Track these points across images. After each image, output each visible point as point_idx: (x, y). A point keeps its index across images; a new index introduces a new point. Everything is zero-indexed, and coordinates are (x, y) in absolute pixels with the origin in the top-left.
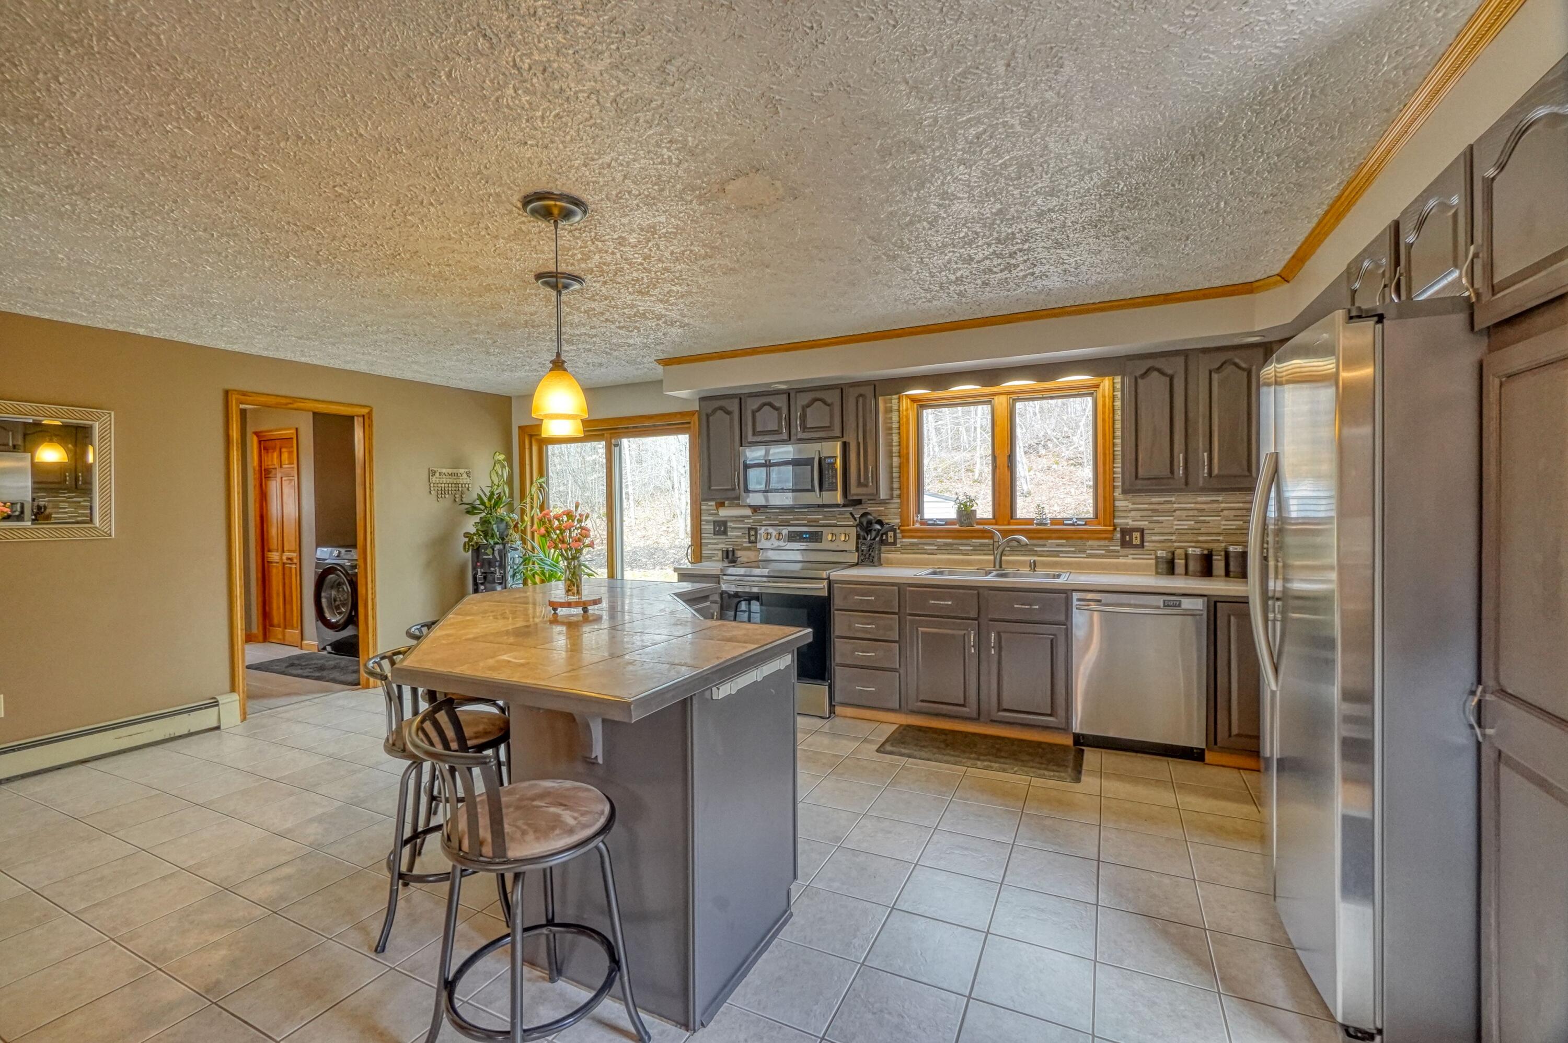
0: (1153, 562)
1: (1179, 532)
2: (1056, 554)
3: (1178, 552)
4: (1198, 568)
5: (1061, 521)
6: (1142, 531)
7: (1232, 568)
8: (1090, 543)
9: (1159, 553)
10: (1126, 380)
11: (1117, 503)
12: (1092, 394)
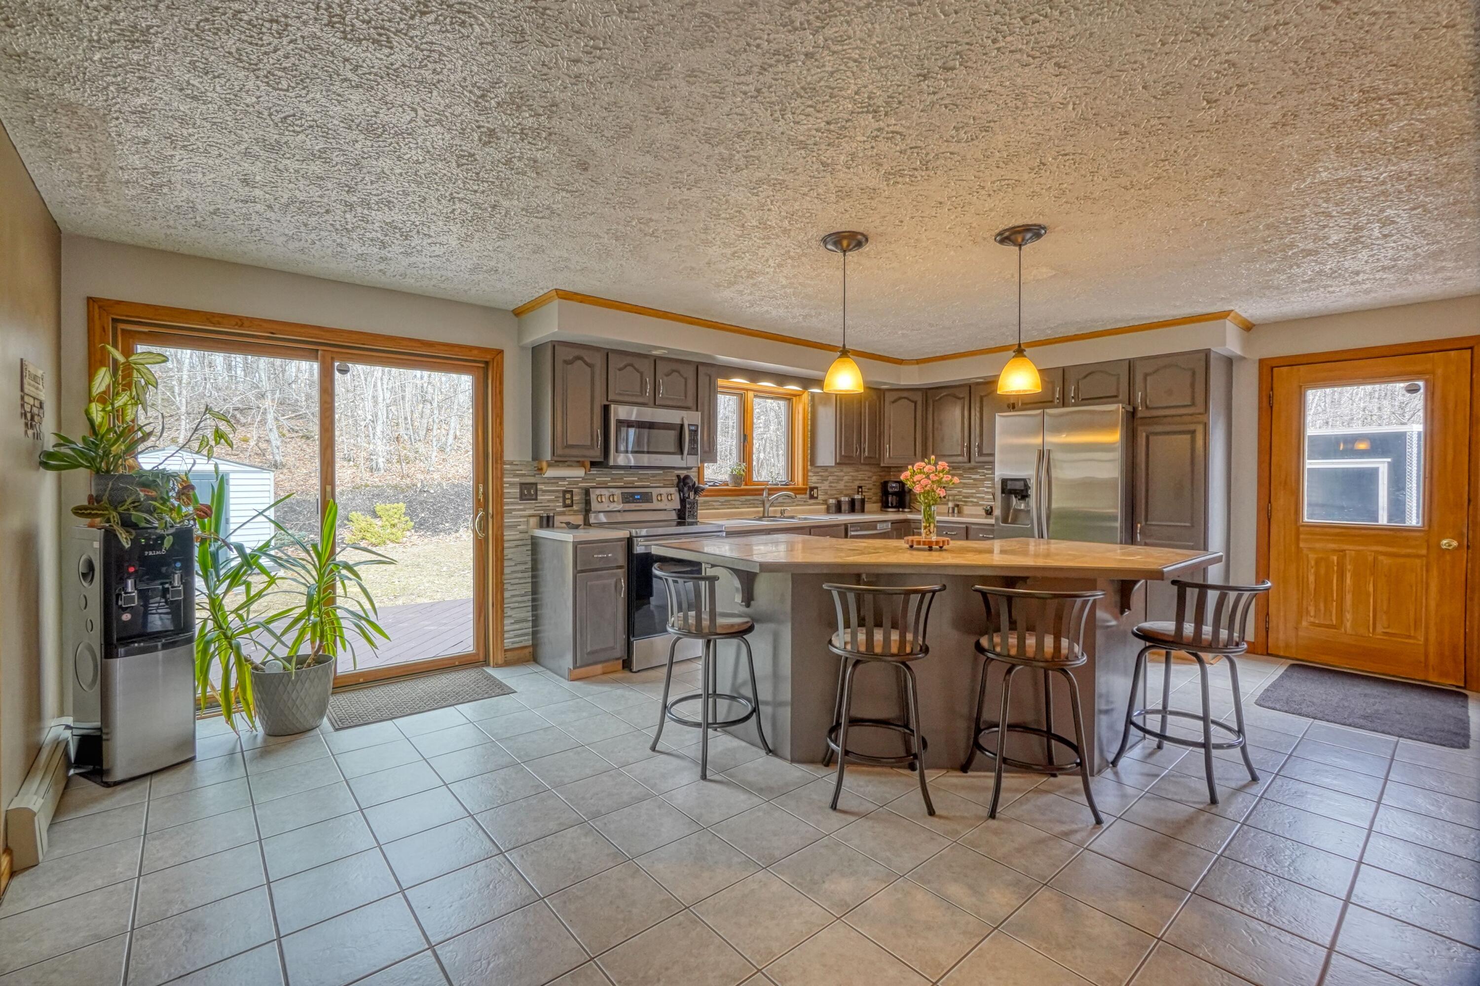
0: (825, 507)
4: (847, 509)
6: (817, 489)
9: (830, 501)
11: (809, 471)
12: (789, 399)
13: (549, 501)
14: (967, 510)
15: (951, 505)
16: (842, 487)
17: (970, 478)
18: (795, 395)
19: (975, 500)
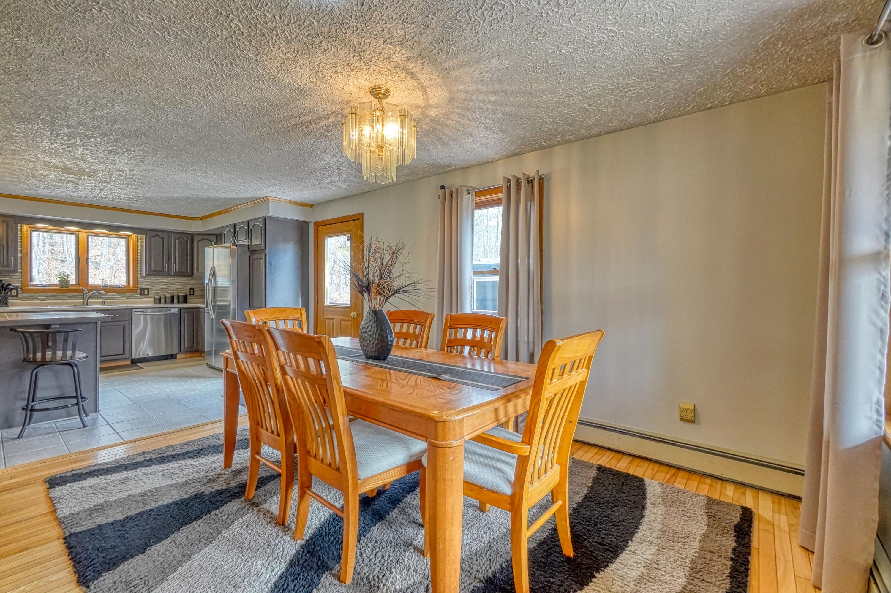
0: (153, 300)
1: (162, 290)
2: (112, 298)
3: (162, 296)
4: (170, 301)
5: (113, 286)
6: (148, 289)
7: (180, 300)
8: (128, 294)
9: (156, 296)
10: (147, 237)
11: (139, 279)
12: (126, 238)
18: (129, 236)
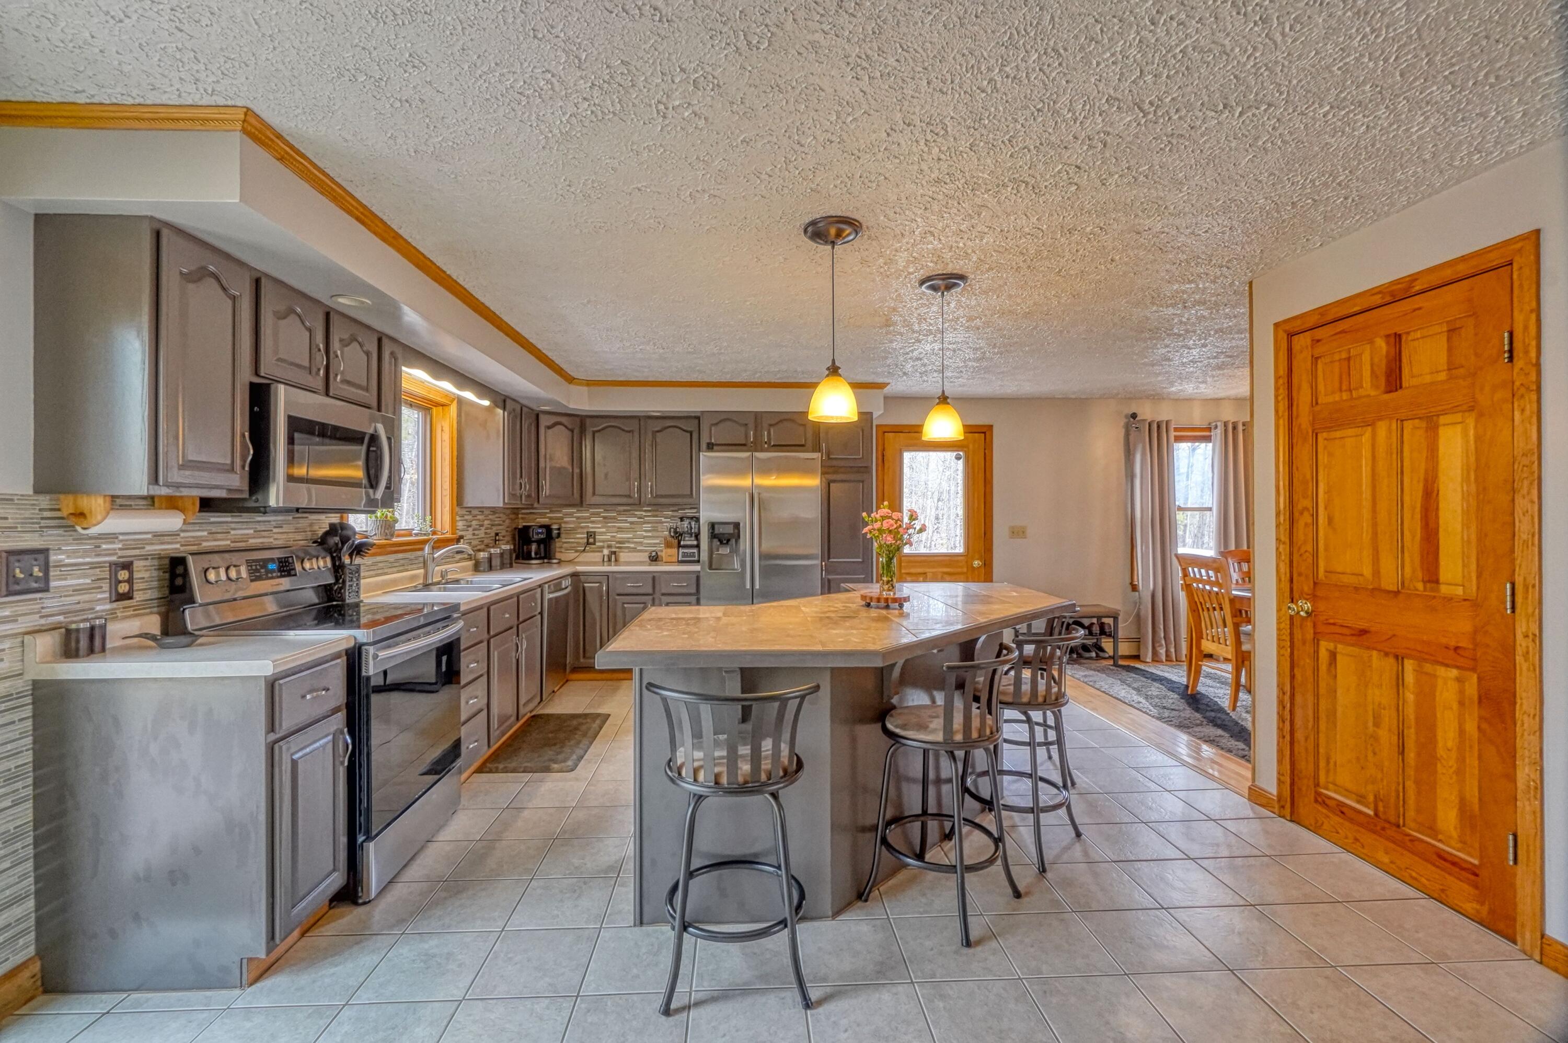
12: (429, 409)
13: (78, 590)
14: (623, 556)
15: (606, 552)
16: (483, 535)
17: (626, 522)
18: (438, 404)
19: (632, 545)
